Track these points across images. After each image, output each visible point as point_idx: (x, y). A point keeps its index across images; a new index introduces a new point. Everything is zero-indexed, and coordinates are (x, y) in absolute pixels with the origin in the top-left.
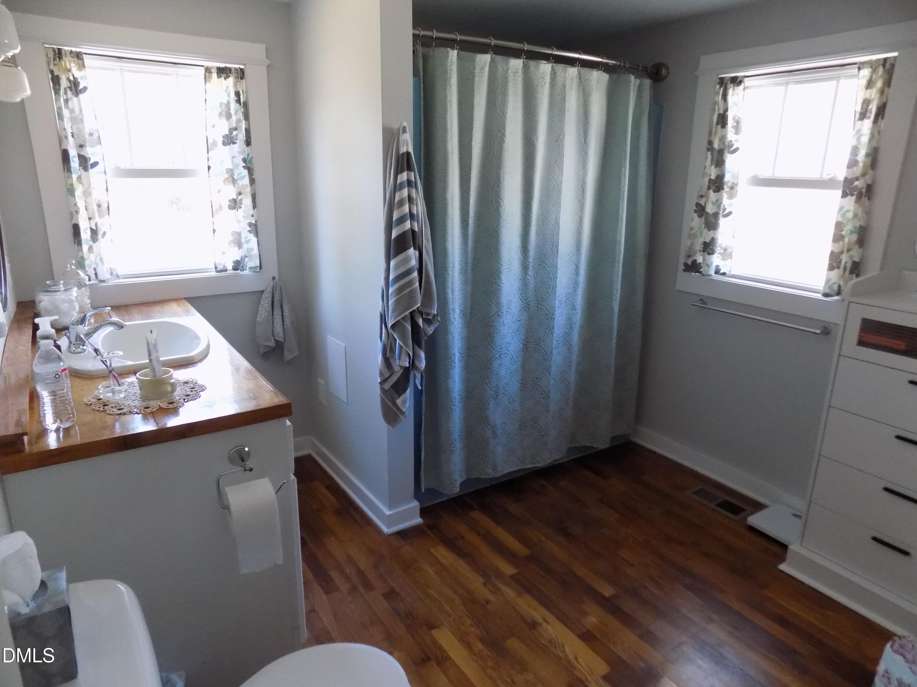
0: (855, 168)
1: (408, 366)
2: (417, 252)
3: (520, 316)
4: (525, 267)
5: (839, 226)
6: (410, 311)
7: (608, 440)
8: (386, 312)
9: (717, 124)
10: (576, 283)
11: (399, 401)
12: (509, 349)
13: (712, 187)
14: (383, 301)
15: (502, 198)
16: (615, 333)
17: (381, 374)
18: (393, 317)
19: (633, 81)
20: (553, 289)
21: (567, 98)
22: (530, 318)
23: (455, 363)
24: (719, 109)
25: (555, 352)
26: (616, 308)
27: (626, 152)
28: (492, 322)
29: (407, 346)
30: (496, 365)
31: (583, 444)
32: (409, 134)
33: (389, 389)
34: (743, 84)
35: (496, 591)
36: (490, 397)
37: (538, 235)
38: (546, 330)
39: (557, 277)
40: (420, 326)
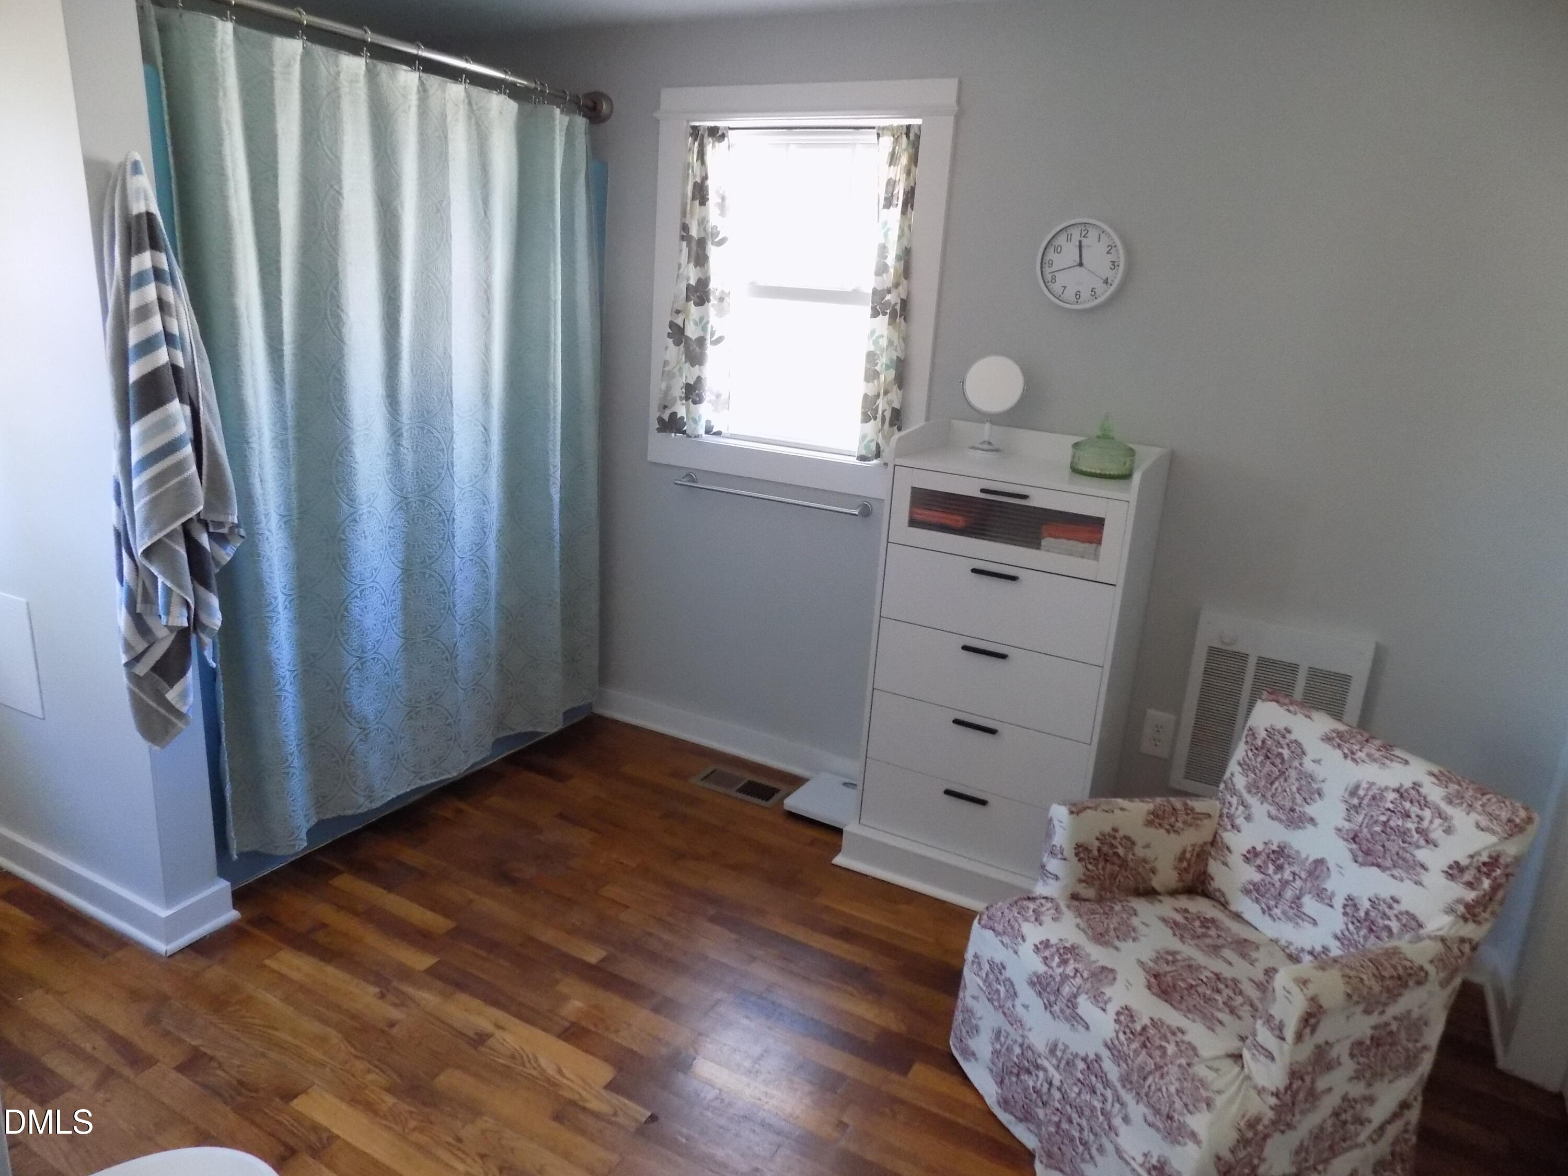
0: (885, 275)
1: (186, 625)
2: (187, 409)
3: (392, 520)
4: (395, 432)
5: (871, 357)
6: (184, 520)
7: (561, 717)
8: (129, 526)
9: (693, 198)
10: (486, 457)
11: (172, 695)
12: (377, 579)
13: (692, 297)
14: (119, 503)
15: (343, 308)
16: (557, 538)
17: (128, 647)
18: (146, 534)
19: (560, 119)
20: (448, 469)
21: (450, 136)
22: (411, 522)
23: (279, 613)
24: (694, 176)
25: (459, 578)
26: (556, 497)
27: (554, 235)
28: (343, 533)
29: (181, 587)
30: (357, 609)
31: (520, 729)
32: (148, 176)
33: (147, 676)
34: (726, 139)
35: (403, 1001)
36: (350, 668)
37: (414, 376)
38: (441, 542)
39: (453, 448)
40: (203, 548)
